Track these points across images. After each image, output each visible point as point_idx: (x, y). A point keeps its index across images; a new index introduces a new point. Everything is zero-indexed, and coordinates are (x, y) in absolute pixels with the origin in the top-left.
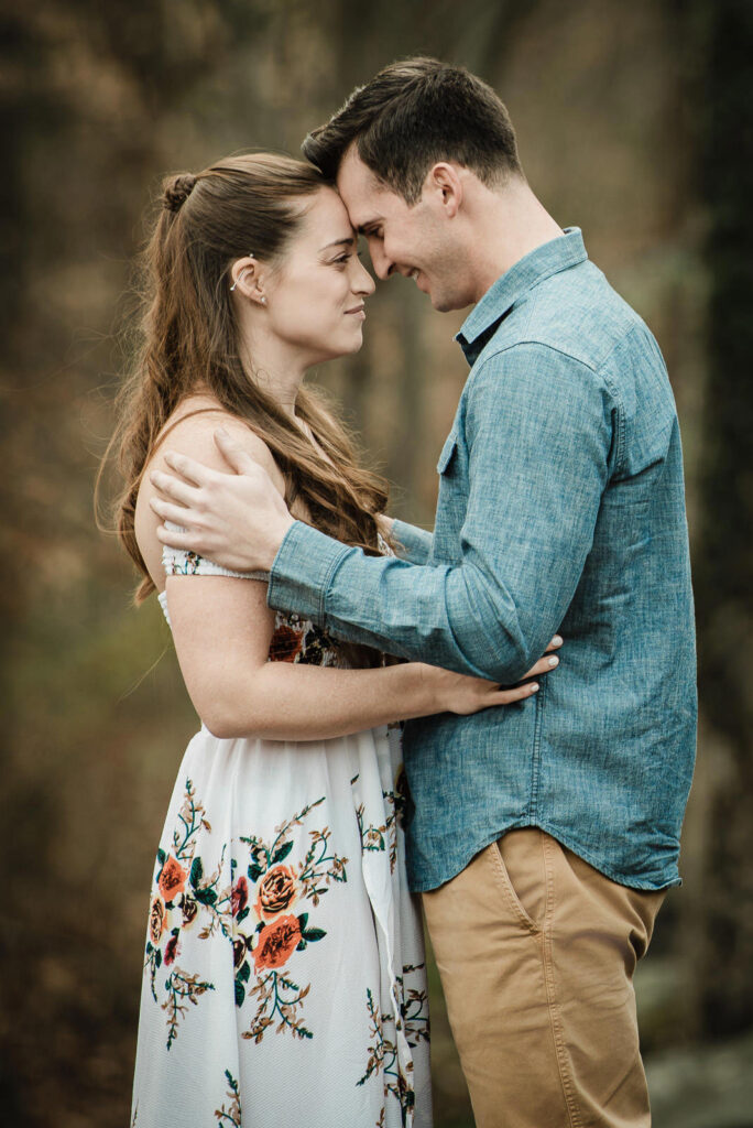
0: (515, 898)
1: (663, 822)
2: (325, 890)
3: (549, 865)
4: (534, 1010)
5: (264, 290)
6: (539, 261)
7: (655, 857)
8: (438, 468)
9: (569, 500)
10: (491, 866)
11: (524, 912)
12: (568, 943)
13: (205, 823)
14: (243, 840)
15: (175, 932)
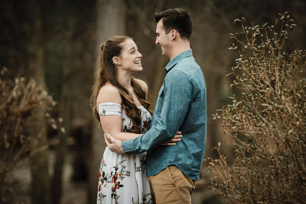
0: (172, 179)
1: (198, 167)
2: (124, 177)
3: (178, 173)
4: (174, 202)
5: (119, 62)
6: (182, 55)
7: (196, 174)
8: (159, 94)
9: (182, 102)
10: (167, 173)
11: (173, 182)
12: (181, 189)
13: (105, 165)
14: (113, 167)
15: (100, 185)
